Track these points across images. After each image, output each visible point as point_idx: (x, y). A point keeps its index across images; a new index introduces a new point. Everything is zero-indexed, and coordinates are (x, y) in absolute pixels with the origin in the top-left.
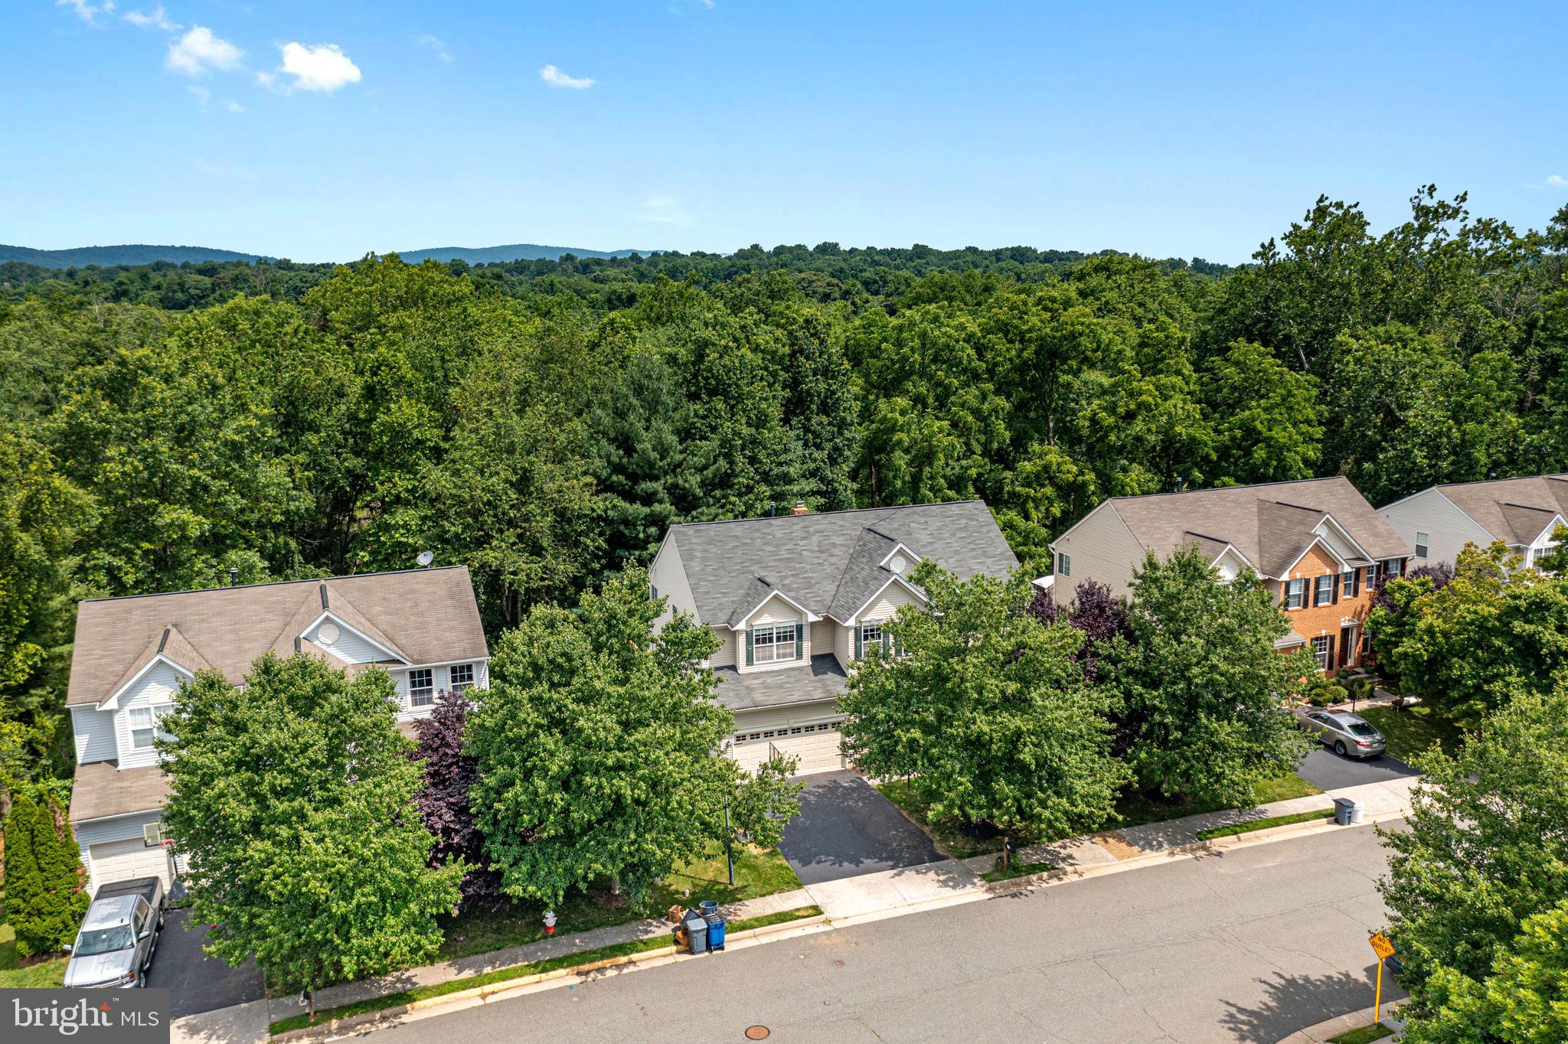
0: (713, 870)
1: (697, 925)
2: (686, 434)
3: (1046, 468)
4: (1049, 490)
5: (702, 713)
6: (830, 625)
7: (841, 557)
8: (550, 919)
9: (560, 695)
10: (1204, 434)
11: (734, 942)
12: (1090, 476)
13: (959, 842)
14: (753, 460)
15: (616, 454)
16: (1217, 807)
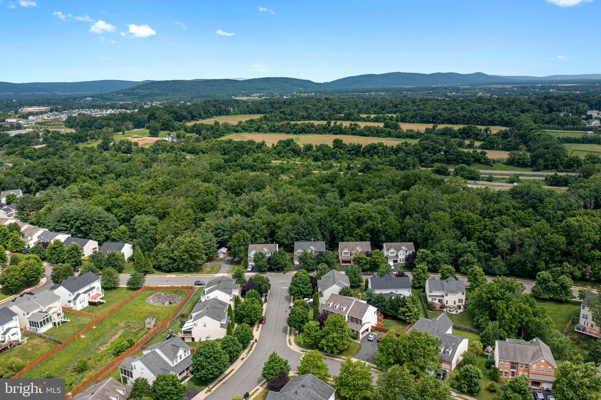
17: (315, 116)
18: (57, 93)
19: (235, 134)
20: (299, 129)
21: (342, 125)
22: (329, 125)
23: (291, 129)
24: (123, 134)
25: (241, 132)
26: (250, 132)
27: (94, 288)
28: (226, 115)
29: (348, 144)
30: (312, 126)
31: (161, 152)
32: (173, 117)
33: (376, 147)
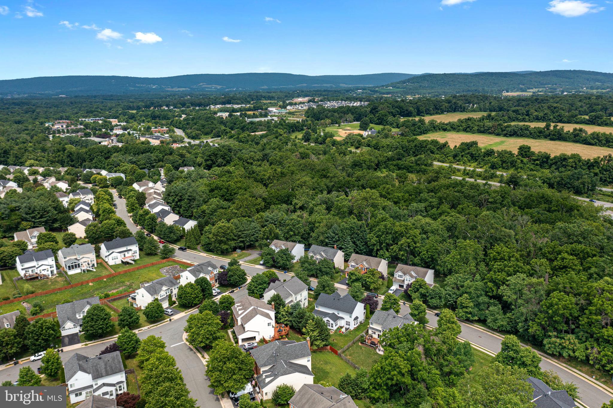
17: (552, 117)
18: (342, 85)
19: (442, 133)
20: (511, 132)
21: (562, 129)
22: (548, 129)
23: (502, 131)
24: (339, 126)
25: (449, 131)
26: (458, 131)
27: (130, 250)
28: (461, 112)
29: (536, 152)
30: (527, 128)
31: (349, 146)
32: (398, 112)
33: (565, 159)
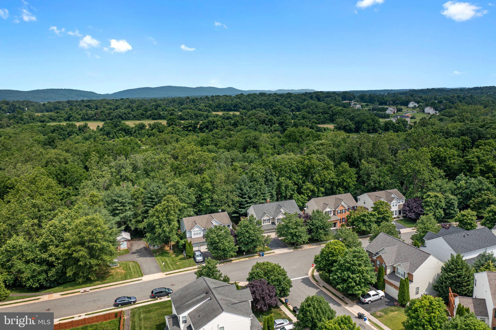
0: (261, 248)
1: (261, 253)
2: (250, 187)
3: (308, 187)
4: (308, 191)
5: (261, 230)
6: (274, 218)
7: (275, 209)
8: (244, 253)
9: (247, 229)
10: (336, 180)
11: (265, 255)
12: (315, 188)
13: (290, 245)
14: (260, 191)
15: (240, 191)
16: (322, 241)
25: (48, 122)
26: (59, 122)
